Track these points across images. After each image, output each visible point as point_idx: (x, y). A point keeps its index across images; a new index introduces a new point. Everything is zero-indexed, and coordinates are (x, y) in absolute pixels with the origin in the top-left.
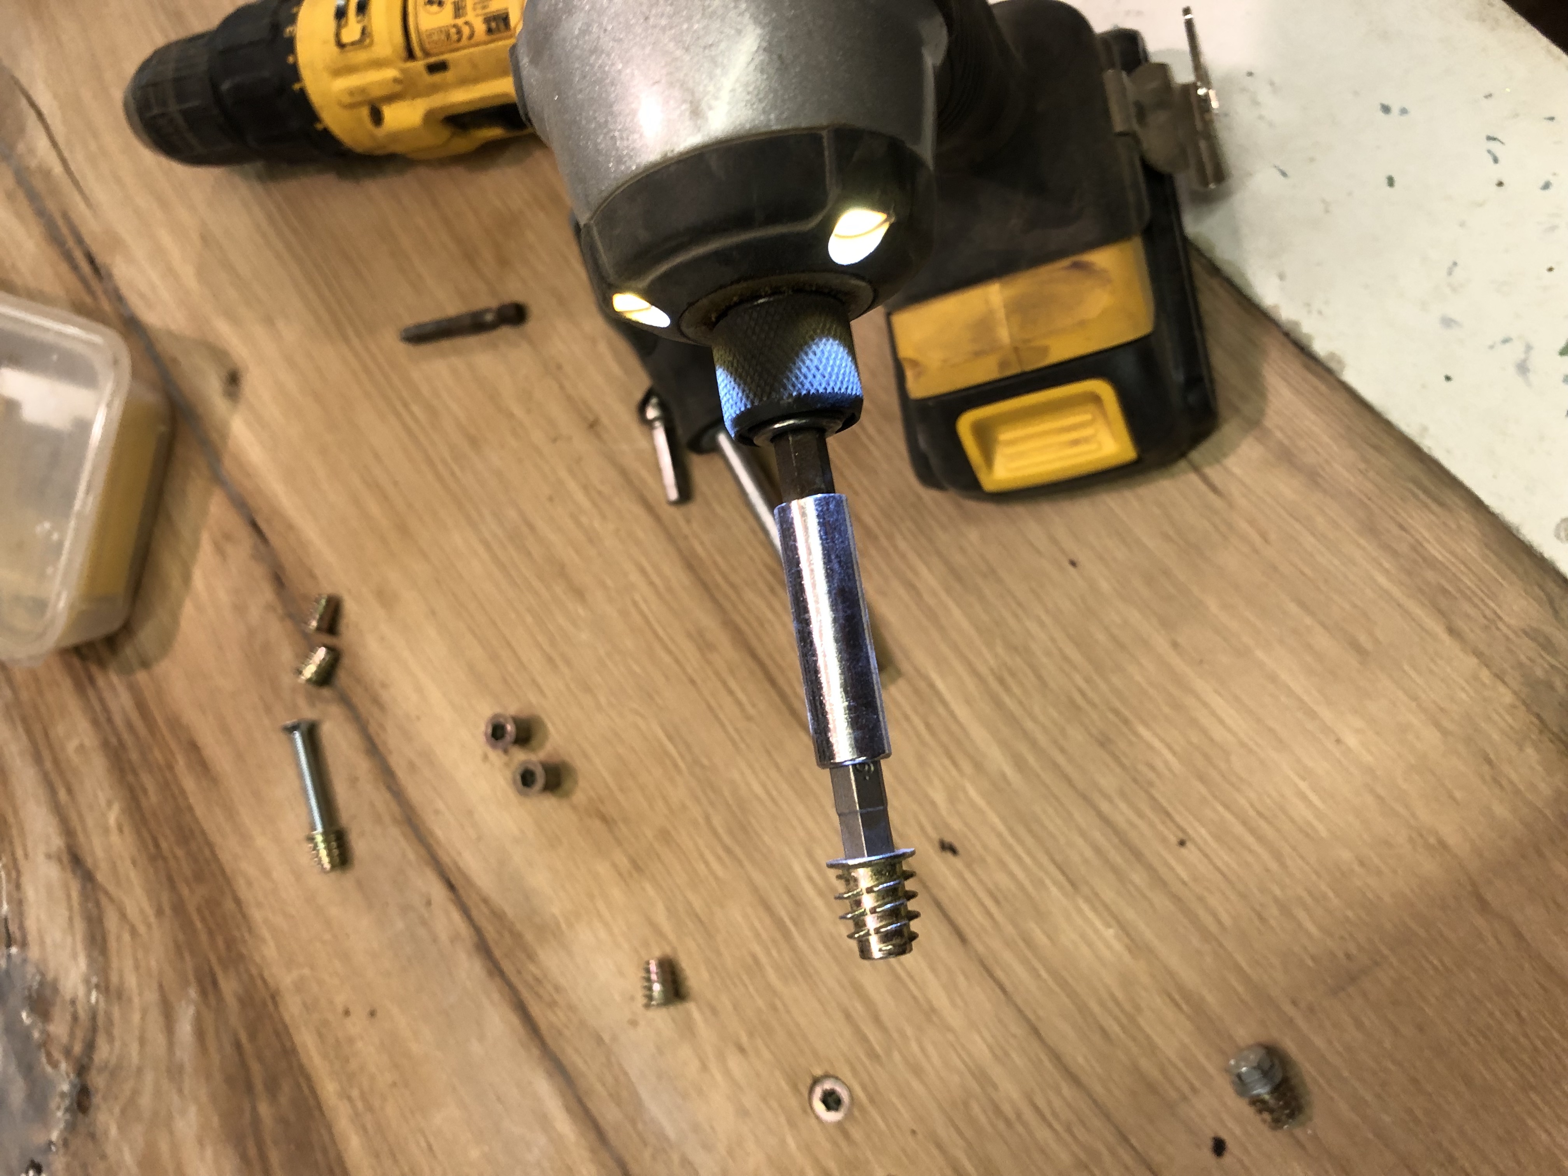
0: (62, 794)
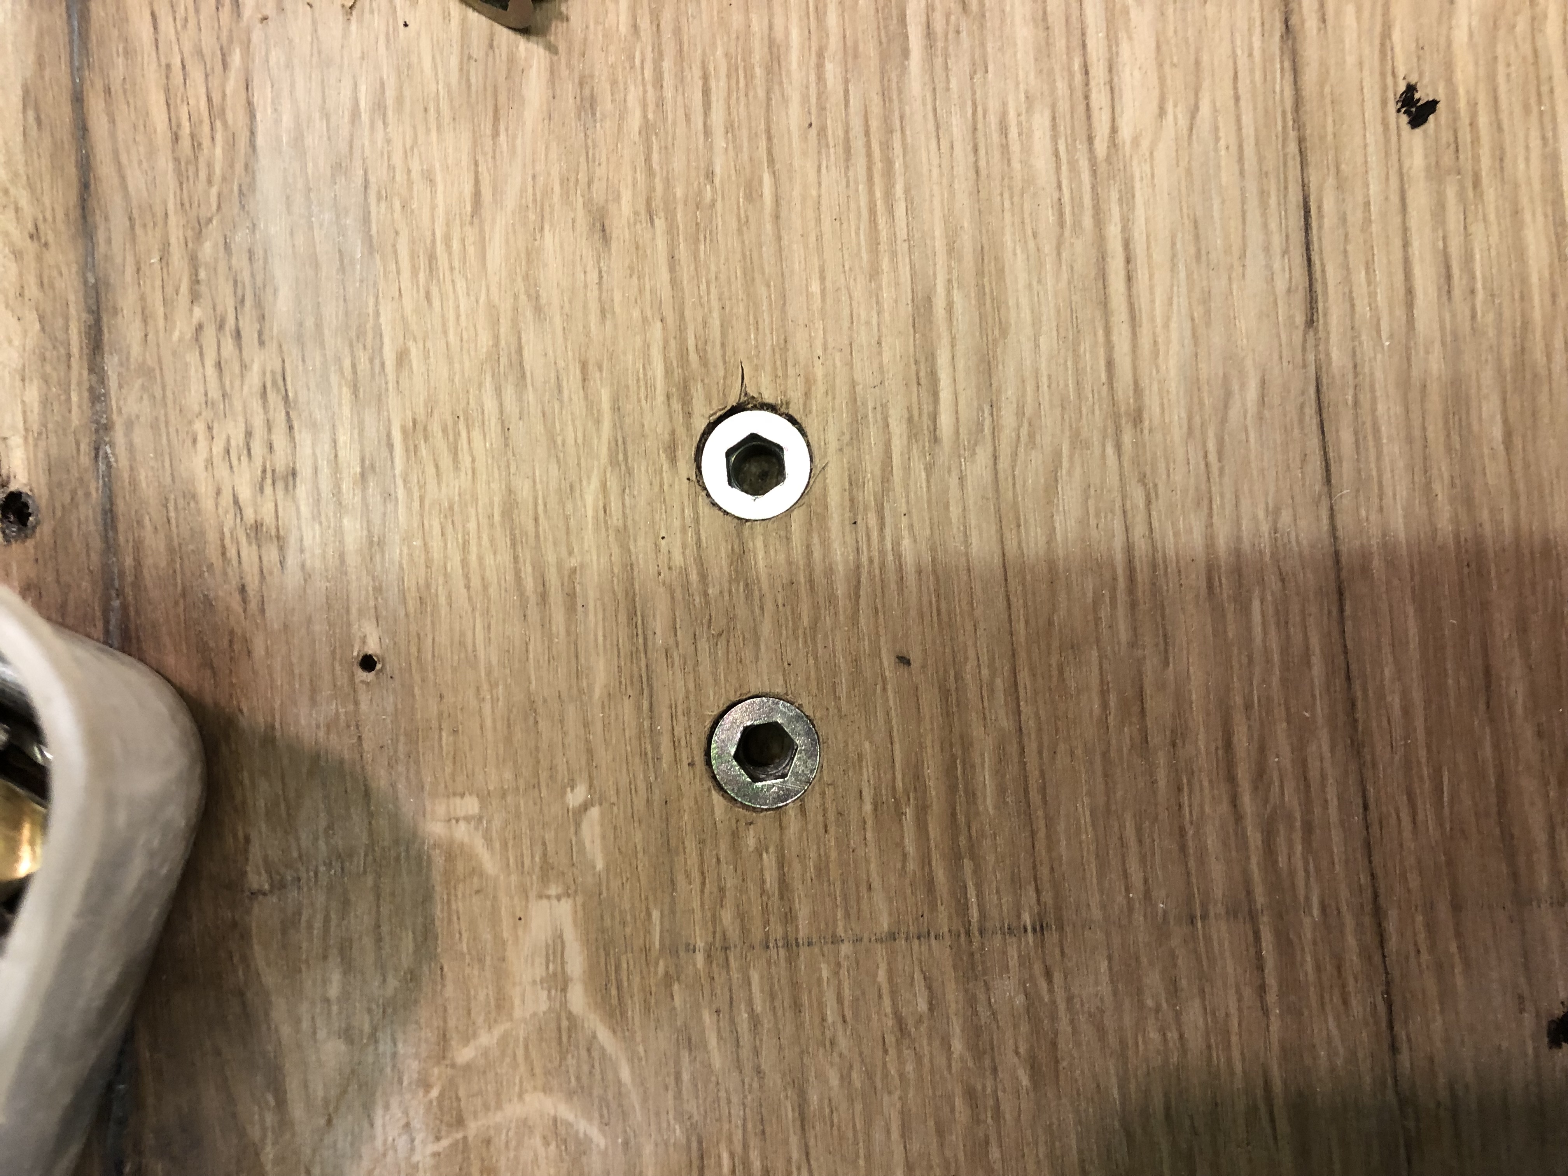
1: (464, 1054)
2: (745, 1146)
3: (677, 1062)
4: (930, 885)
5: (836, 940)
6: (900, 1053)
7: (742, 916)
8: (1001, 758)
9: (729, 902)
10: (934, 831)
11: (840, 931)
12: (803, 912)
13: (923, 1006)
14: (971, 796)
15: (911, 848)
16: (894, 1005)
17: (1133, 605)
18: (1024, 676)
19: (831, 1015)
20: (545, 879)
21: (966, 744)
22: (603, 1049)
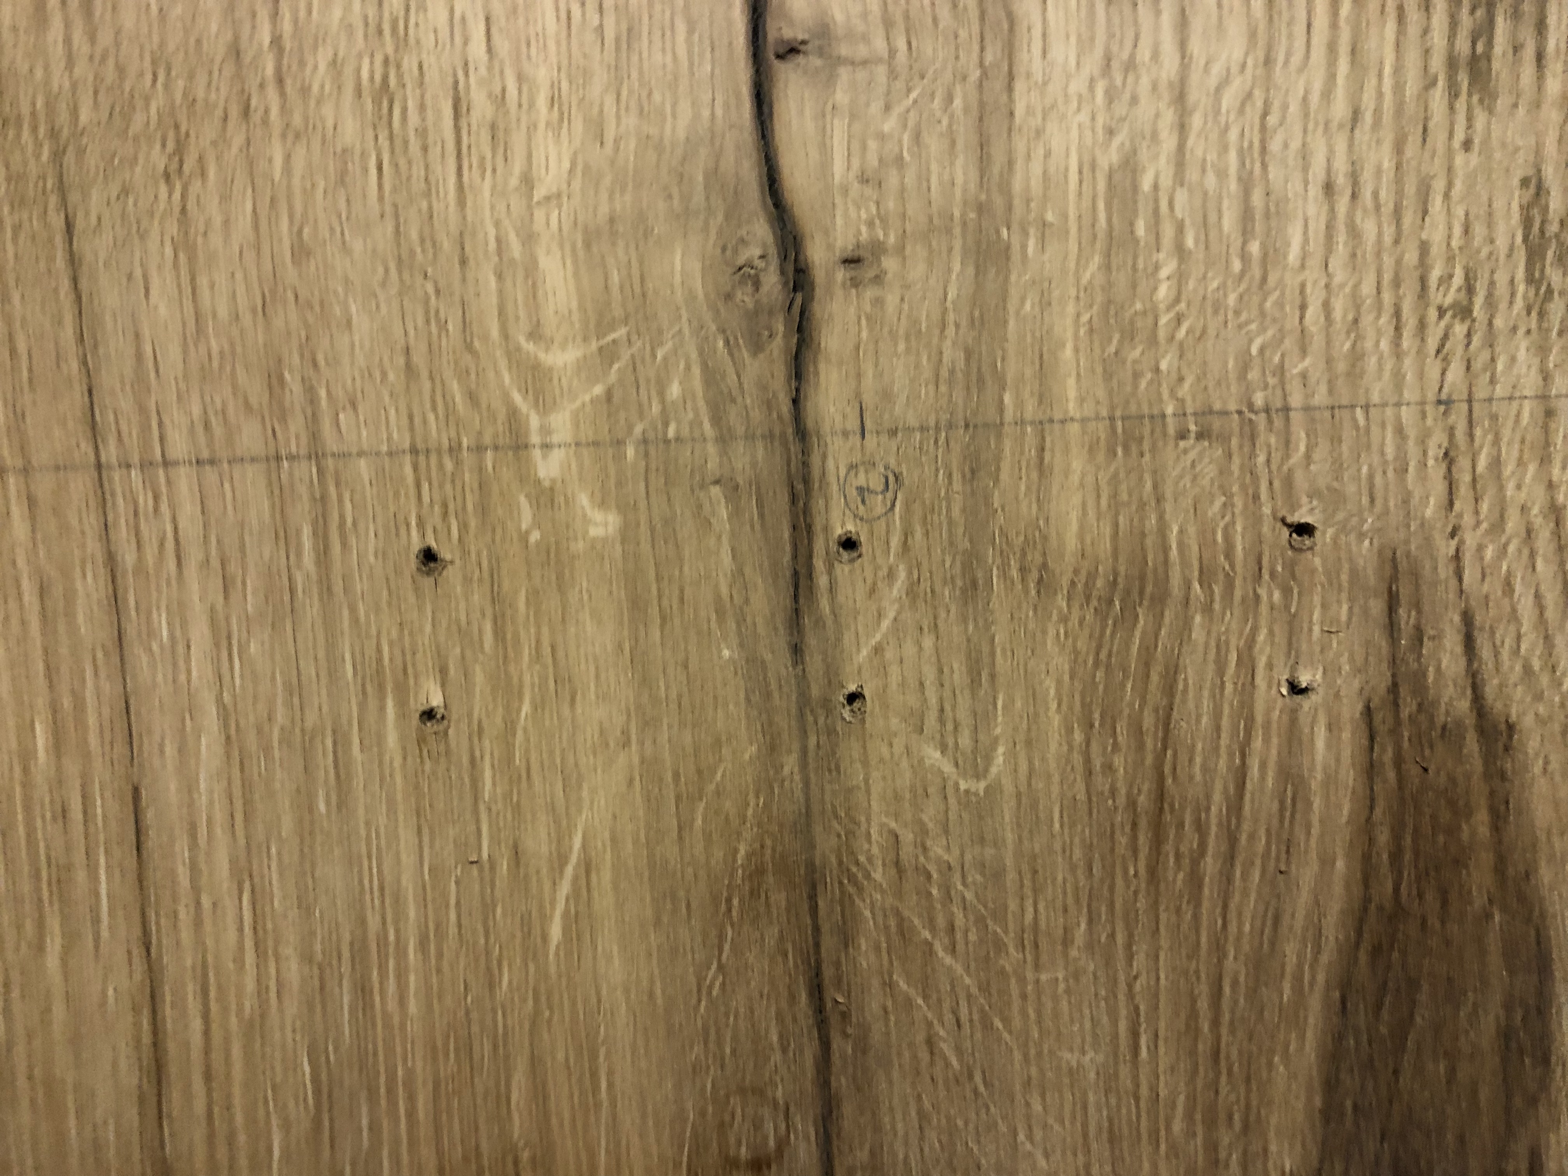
1: (598, 390)
2: (440, 337)
3: (478, 384)
4: (338, 484)
5: (390, 454)
6: (355, 390)
7: (441, 466)
8: (299, 554)
9: (449, 474)
10: (335, 516)
11: (387, 459)
12: (408, 470)
13: (341, 416)
14: (315, 534)
15: (348, 506)
16: (357, 416)
17: (229, 637)
18: (287, 598)
19: (392, 412)
20: (552, 489)
21: (318, 563)
22: (519, 390)
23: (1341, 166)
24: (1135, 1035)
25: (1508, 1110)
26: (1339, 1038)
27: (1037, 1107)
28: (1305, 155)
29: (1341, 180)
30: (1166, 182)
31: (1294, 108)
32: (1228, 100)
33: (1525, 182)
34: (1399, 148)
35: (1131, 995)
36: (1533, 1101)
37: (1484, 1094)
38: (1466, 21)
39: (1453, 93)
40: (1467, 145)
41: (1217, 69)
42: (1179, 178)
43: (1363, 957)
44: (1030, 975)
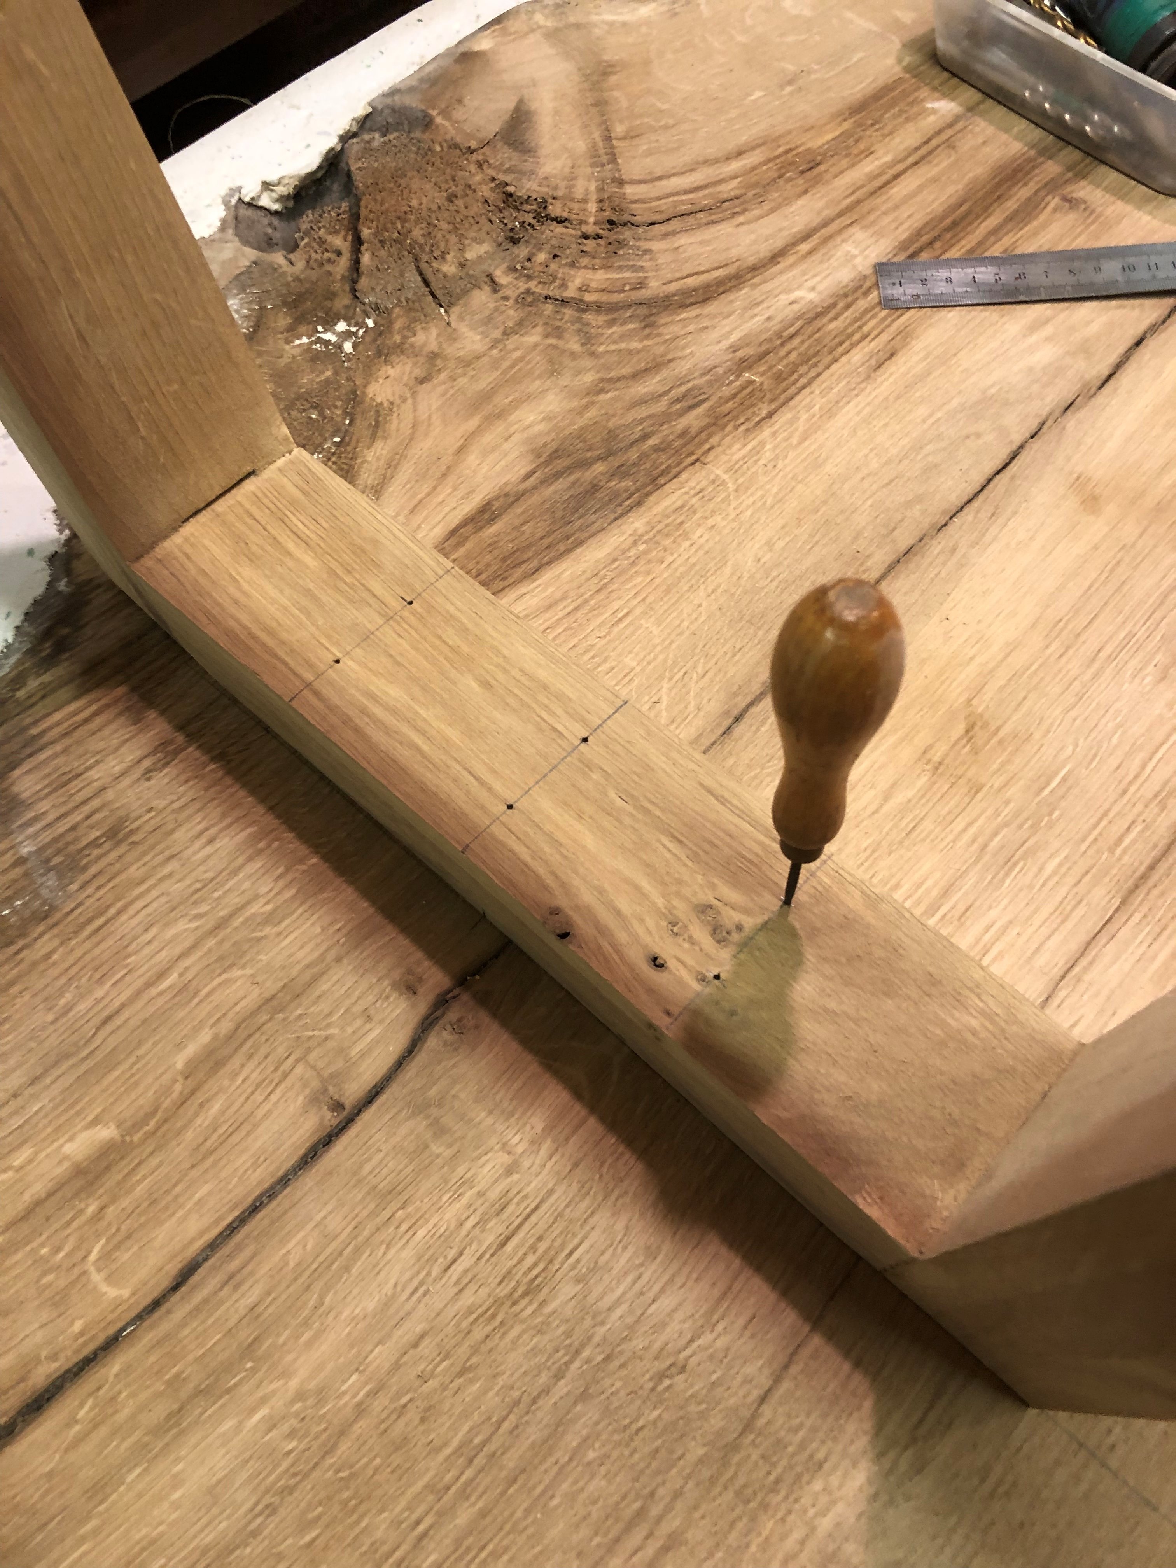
0: (804, 247)
23: (198, 844)
24: (621, 620)
25: (517, 500)
26: (548, 563)
27: (686, 624)
28: (204, 861)
29: (204, 839)
30: (262, 901)
31: (188, 882)
32: (204, 908)
33: (149, 779)
34: (173, 831)
35: (608, 633)
36: (507, 495)
37: (519, 511)
38: (96, 852)
39: (132, 832)
40: (150, 810)
41: (194, 925)
42: (257, 897)
43: (510, 580)
44: (638, 669)
